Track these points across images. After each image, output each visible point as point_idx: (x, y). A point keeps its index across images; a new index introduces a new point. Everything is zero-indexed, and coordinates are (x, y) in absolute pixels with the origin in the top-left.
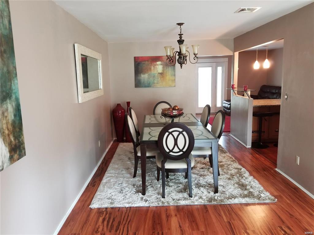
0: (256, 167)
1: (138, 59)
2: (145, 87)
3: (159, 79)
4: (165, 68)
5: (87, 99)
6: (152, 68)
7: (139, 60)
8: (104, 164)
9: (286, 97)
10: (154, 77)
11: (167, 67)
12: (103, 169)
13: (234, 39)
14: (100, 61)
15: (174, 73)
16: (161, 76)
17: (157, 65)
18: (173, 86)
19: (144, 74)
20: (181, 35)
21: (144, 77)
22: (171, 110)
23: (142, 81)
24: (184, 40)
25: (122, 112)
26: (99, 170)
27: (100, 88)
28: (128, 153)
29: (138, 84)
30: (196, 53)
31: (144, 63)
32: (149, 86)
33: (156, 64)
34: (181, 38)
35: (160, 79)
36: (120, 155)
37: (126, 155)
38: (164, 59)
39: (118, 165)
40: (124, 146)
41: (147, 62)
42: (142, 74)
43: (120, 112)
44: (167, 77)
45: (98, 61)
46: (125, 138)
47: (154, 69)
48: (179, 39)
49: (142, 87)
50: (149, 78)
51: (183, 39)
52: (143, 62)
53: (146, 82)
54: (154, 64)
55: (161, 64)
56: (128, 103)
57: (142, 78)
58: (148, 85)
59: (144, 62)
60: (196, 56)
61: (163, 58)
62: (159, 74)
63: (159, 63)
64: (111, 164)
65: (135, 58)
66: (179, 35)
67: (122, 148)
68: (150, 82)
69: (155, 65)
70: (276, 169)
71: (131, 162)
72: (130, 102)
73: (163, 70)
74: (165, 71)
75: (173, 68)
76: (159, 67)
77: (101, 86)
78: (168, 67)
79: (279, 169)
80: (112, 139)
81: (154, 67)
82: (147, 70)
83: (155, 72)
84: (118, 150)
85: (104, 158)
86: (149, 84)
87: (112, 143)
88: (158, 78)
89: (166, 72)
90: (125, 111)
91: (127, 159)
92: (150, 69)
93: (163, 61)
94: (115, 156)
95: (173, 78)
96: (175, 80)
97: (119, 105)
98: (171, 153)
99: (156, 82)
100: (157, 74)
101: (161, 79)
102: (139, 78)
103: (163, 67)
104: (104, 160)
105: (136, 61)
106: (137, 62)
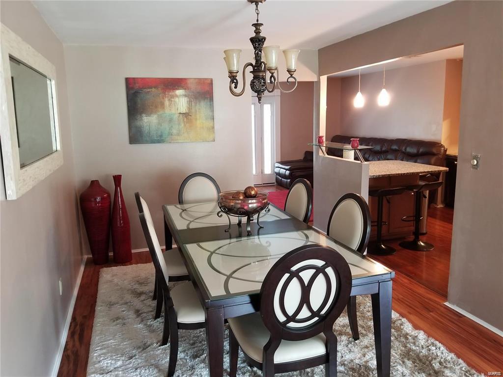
0: (408, 304)
1: (135, 83)
2: (153, 142)
3: (181, 127)
4: (193, 104)
5: (31, 184)
6: (167, 103)
7: (137, 85)
8: (76, 337)
9: (475, 162)
10: (171, 120)
11: (198, 101)
12: (76, 354)
13: (319, 50)
14: (53, 82)
15: (211, 114)
16: (185, 120)
17: (177, 96)
18: (211, 139)
19: (149, 115)
20: (257, 26)
21: (149, 121)
22: (241, 198)
23: (146, 129)
24: (265, 39)
25: (103, 199)
26: (69, 360)
27: (54, 148)
28: (128, 297)
29: (136, 136)
30: (293, 67)
31: (149, 92)
32: (160, 140)
33: (173, 93)
34: (257, 32)
35: (182, 125)
36: (111, 305)
37: (126, 303)
38: (189, 85)
39: (114, 338)
40: (113, 276)
41: (153, 90)
42: (144, 115)
43: (98, 199)
44: (198, 122)
45: (48, 82)
46: (111, 254)
47: (170, 105)
48: (254, 35)
49: (147, 142)
50: (160, 124)
51: (262, 35)
52: (144, 90)
53: (155, 133)
54: (170, 93)
55: (185, 96)
56: (117, 179)
57: (145, 125)
58: (158, 138)
59: (148, 90)
60: (291, 75)
61: (188, 82)
62: (181, 115)
63: (179, 92)
64: (97, 338)
65: (127, 80)
66: (253, 25)
67: (111, 281)
68: (161, 132)
69: (173, 97)
70: (447, 304)
71: (145, 325)
72: (121, 176)
73: (190, 108)
74: (193, 110)
75: (209, 103)
76: (180, 101)
77: (57, 145)
78: (200, 102)
79: (453, 303)
80: (82, 259)
81: (169, 100)
82: (156, 107)
83: (173, 111)
84: (104, 290)
85: (74, 318)
86: (161, 136)
87: (82, 269)
88: (179, 124)
89: (196, 111)
90: (109, 196)
91: (131, 315)
92: (162, 104)
93: (188, 89)
94: (100, 309)
95: (209, 124)
96: (213, 127)
97: (94, 184)
98: (292, 325)
99: (174, 131)
100: (176, 117)
101: (185, 125)
102: (138, 123)
103: (190, 102)
104: (73, 324)
105: (131, 86)
106: (132, 88)
